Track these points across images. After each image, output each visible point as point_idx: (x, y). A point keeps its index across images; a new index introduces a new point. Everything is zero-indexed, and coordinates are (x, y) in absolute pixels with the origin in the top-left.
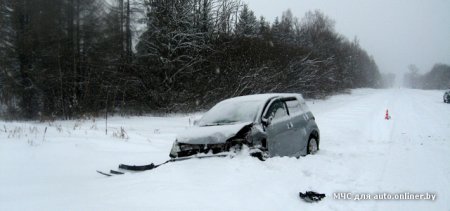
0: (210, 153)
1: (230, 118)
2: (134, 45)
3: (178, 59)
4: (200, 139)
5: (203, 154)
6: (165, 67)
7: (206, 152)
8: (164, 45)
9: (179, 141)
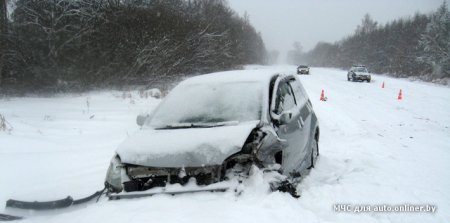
0: (192, 185)
1: (212, 113)
2: (10, 11)
3: (64, 29)
4: (169, 157)
5: (177, 187)
6: (49, 38)
7: (184, 181)
8: (46, 11)
9: (125, 159)
